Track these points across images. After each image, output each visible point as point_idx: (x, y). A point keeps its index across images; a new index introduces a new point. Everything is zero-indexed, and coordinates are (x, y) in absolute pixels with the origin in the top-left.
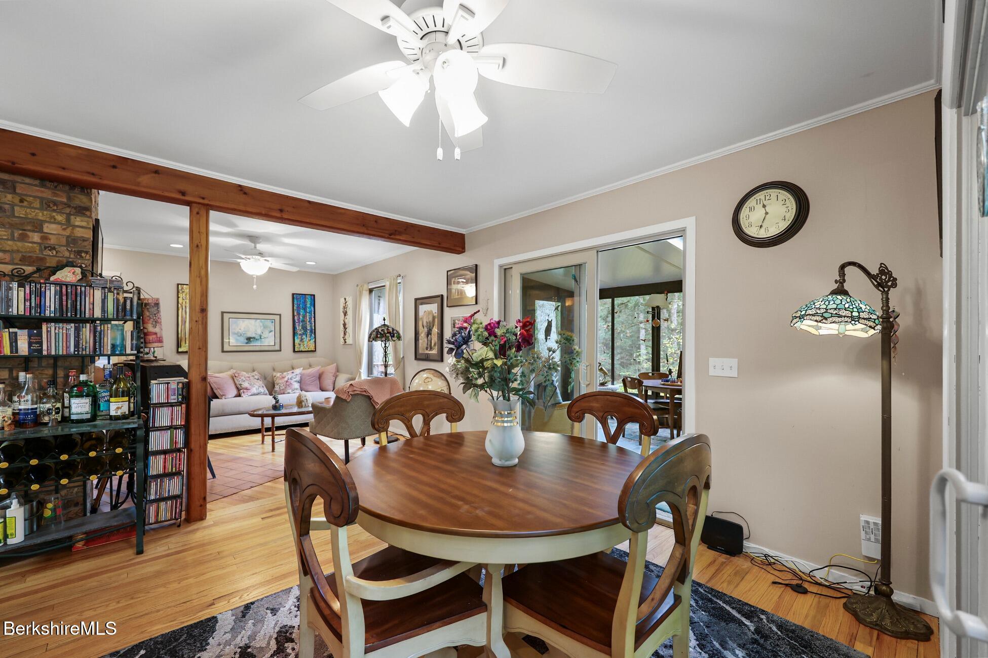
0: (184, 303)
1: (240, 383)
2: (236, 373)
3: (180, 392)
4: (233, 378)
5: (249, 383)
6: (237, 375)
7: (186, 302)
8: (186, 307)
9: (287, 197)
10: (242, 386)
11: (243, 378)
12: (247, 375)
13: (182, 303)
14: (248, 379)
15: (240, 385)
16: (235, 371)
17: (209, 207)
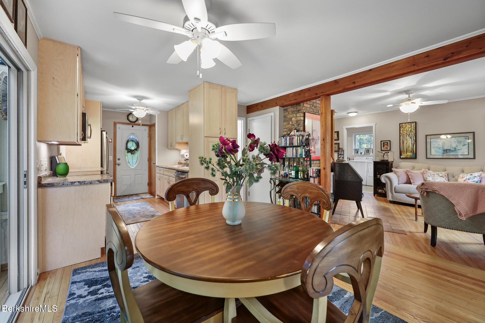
0: (403, 133)
1: (427, 177)
2: (424, 171)
3: (317, 173)
4: (423, 174)
5: (432, 178)
6: (425, 172)
7: (404, 132)
8: (404, 135)
9: (358, 74)
10: (427, 179)
11: (429, 174)
12: (433, 173)
13: (402, 133)
14: (433, 175)
15: (426, 178)
16: (424, 170)
17: (329, 95)
